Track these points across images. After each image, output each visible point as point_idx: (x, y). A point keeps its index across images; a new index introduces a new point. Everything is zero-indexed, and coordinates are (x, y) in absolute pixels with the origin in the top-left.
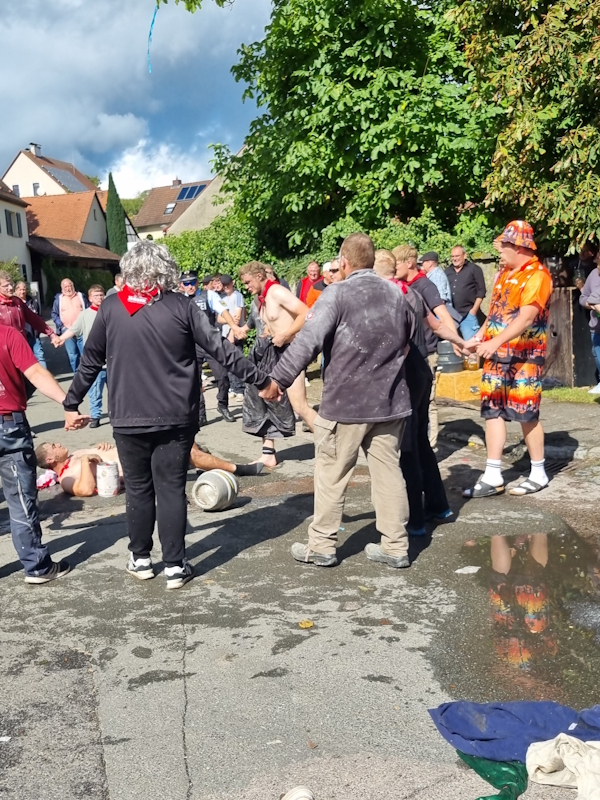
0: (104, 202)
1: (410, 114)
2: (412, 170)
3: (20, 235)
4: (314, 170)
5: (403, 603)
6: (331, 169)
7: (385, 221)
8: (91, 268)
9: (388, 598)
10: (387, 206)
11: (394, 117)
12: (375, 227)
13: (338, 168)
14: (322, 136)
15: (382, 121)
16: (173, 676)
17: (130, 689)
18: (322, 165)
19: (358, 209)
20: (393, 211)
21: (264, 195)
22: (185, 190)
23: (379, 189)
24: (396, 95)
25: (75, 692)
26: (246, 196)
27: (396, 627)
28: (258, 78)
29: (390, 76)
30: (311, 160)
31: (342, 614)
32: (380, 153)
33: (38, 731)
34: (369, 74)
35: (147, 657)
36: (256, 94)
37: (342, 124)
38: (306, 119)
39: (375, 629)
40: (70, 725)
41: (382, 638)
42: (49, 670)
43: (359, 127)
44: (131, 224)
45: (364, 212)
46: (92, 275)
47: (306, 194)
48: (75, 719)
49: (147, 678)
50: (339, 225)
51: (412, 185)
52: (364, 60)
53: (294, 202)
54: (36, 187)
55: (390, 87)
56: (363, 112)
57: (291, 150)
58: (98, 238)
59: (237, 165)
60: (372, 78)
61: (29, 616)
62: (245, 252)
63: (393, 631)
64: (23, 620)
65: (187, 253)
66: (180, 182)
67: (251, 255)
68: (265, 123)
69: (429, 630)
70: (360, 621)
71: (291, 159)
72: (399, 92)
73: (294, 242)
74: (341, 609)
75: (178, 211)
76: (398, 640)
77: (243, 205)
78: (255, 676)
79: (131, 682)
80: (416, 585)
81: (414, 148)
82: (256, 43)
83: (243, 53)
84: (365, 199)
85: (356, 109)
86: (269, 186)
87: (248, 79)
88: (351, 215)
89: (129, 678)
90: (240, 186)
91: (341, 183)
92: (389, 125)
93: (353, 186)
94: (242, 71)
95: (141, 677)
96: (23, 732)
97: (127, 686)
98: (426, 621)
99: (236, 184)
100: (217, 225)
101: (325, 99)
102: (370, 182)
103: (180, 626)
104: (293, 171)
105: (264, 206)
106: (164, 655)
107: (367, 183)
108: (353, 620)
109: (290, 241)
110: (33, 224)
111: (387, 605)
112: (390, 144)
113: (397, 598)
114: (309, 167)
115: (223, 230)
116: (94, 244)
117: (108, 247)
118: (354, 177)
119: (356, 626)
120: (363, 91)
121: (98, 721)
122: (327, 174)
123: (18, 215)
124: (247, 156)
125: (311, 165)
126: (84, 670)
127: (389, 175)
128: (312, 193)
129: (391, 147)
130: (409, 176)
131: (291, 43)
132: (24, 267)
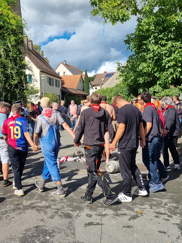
0: (83, 78)
1: (179, 55)
2: (179, 71)
3: (59, 87)
4: (148, 71)
5: (171, 209)
6: (153, 71)
7: (169, 87)
8: (79, 97)
9: (166, 206)
10: (170, 82)
11: (173, 56)
12: (166, 88)
13: (155, 70)
14: (150, 61)
15: (170, 57)
16: (98, 224)
17: (85, 226)
18: (150, 70)
19: (161, 83)
20: (172, 84)
21: (131, 78)
22: (107, 75)
23: (168, 77)
24: (174, 49)
25: (69, 226)
26: (126, 77)
27: (169, 216)
28: (132, 44)
29: (173, 43)
30: (147, 68)
31: (151, 210)
32: (168, 66)
33: (57, 236)
34: (166, 43)
35: (90, 217)
36: (131, 49)
37: (157, 57)
38: (146, 56)
39: (162, 216)
40: (67, 236)
41: (164, 219)
42: (61, 218)
43: (162, 58)
44: (91, 84)
45: (163, 84)
46: (78, 99)
47: (145, 78)
48: (68, 234)
49: (90, 224)
50: (155, 87)
51: (179, 76)
52: (165, 39)
53: (141, 80)
54: (64, 73)
55: (173, 46)
56: (163, 54)
57: (141, 65)
58: (81, 88)
59: (124, 69)
60: (167, 44)
61: (56, 201)
62: (125, 94)
63: (168, 217)
64: (55, 202)
65: (107, 94)
66: (106, 72)
67: (127, 95)
68: (133, 57)
69: (180, 218)
70: (157, 213)
71: (140, 68)
72: (175, 48)
73: (140, 92)
74: (151, 208)
75: (105, 81)
76: (169, 220)
77: (125, 80)
78: (123, 227)
79: (85, 224)
80: (176, 203)
81: (180, 65)
82: (132, 34)
83: (128, 36)
84: (163, 80)
85: (161, 53)
86: (133, 75)
87: (129, 44)
88: (158, 84)
89: (85, 223)
90: (125, 75)
91: (156, 75)
92: (172, 58)
93: (160, 76)
94: (127, 42)
95: (89, 223)
96: (53, 236)
97: (84, 225)
98: (179, 215)
99: (123, 74)
100: (117, 86)
101: (152, 50)
102: (165, 75)
103: (101, 208)
104: (141, 71)
105: (131, 81)
106: (96, 217)
107: (164, 75)
108: (155, 212)
109: (139, 91)
110: (63, 83)
111: (166, 208)
112: (172, 63)
113: (169, 206)
114: (146, 70)
115: (119, 88)
116: (80, 90)
117: (84, 91)
118: (160, 73)
119: (156, 215)
120: (164, 48)
121: (75, 235)
122: (151, 72)
123: (59, 81)
124: (127, 66)
125: (147, 69)
126: (72, 219)
127: (171, 73)
128: (146, 78)
129: (172, 64)
130: (178, 73)
131: (142, 33)
132: (59, 96)
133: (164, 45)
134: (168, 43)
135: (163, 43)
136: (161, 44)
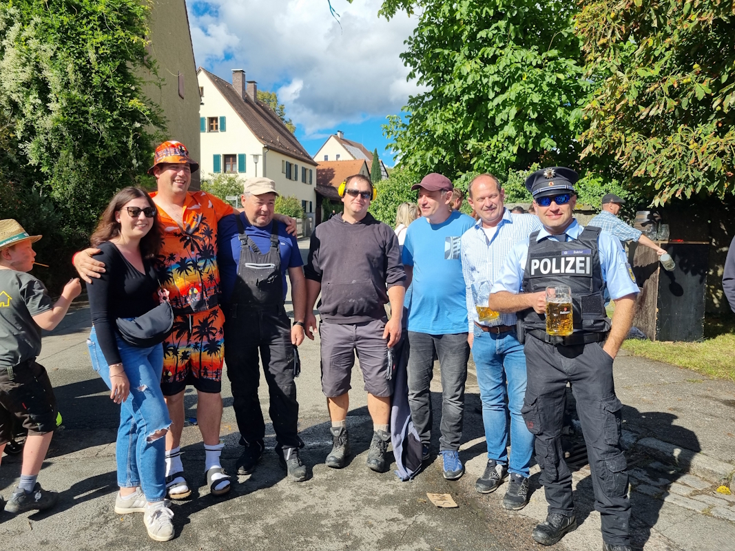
6: (461, 132)
13: (468, 131)
32: (502, 120)
34: (497, 53)
37: (472, 95)
43: (487, 97)
60: (501, 55)
81: (534, 116)
120: (492, 67)
133: (493, 60)
134: (503, 53)
135: (488, 55)
136: (486, 56)
